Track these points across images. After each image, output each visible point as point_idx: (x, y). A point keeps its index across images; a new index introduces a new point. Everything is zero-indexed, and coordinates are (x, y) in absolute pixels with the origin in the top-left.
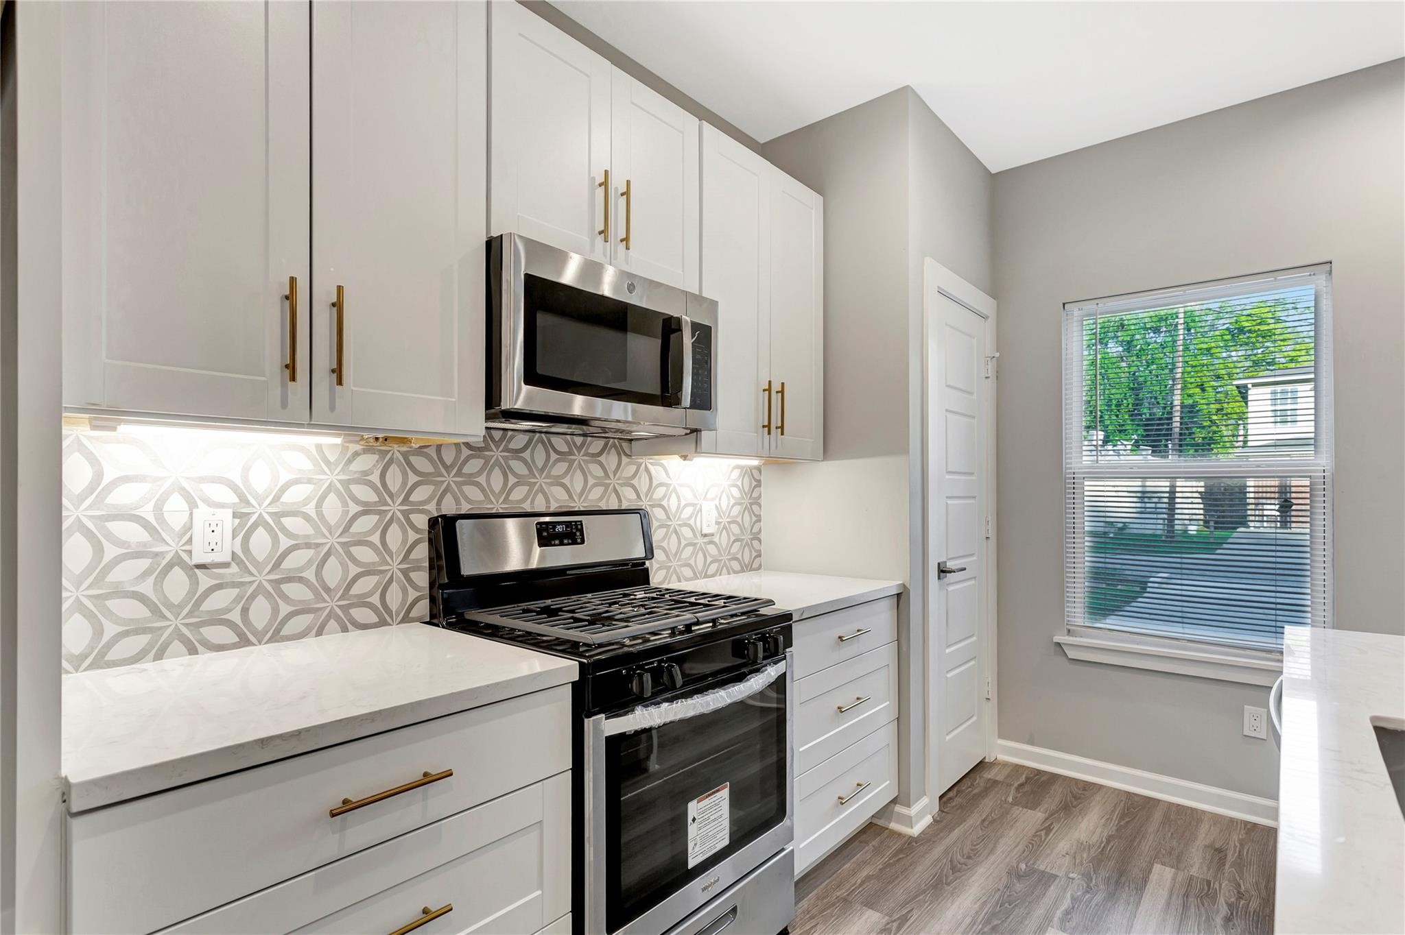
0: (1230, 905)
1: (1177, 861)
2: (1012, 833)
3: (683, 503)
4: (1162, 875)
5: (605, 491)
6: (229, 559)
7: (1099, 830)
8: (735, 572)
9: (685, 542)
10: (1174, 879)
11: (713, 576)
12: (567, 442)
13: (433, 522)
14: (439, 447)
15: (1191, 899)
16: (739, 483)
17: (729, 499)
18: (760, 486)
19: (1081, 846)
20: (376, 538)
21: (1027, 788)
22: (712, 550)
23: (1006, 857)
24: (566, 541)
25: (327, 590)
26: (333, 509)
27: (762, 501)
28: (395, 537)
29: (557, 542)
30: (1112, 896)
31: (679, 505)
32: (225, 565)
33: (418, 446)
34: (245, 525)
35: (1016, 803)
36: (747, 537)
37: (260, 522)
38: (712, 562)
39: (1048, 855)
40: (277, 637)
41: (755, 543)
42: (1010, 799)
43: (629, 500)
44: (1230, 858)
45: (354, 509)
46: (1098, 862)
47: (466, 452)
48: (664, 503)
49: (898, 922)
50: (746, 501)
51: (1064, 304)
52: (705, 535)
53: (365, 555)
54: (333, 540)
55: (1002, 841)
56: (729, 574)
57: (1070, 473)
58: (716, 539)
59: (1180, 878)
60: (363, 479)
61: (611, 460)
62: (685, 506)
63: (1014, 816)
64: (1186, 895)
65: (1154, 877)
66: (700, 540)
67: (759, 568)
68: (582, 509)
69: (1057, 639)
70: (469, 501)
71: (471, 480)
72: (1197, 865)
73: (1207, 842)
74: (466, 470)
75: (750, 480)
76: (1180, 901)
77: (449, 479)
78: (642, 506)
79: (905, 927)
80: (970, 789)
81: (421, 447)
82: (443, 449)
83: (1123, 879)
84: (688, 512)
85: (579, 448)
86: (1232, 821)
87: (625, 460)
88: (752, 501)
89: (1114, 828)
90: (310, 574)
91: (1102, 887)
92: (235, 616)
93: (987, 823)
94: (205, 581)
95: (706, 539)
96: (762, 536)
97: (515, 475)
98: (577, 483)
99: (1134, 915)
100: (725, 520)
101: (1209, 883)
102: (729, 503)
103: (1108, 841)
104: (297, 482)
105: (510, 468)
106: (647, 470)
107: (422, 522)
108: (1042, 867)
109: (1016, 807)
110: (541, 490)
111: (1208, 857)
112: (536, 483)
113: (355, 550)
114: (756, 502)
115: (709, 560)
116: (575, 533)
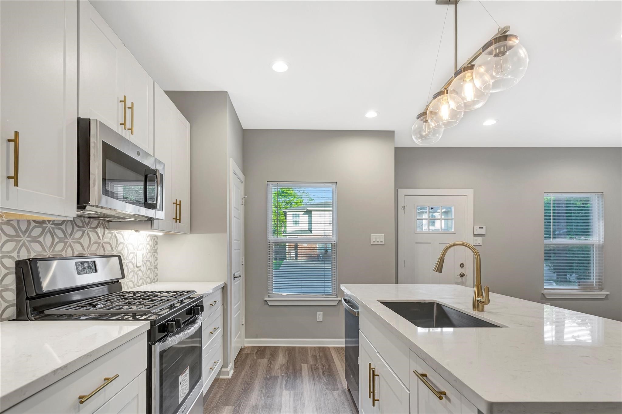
0: (322, 369)
1: (307, 362)
2: (260, 367)
3: (130, 252)
4: (304, 367)
5: (99, 246)
7: (284, 359)
8: (149, 284)
9: (131, 270)
10: (308, 367)
11: (141, 286)
12: (82, 221)
14: (18, 221)
15: (313, 371)
16: (150, 243)
17: (146, 250)
18: (157, 244)
19: (282, 366)
21: (259, 353)
22: (140, 273)
23: (262, 375)
27: (158, 251)
30: (295, 376)
31: (128, 253)
33: (6, 220)
35: (257, 358)
36: (153, 267)
38: (140, 279)
39: (274, 371)
41: (156, 270)
42: (255, 358)
43: (108, 251)
44: (318, 357)
46: (287, 368)
47: (33, 224)
48: (122, 252)
49: (238, 406)
50: (153, 251)
51: (267, 182)
52: (138, 267)
55: (259, 371)
56: (146, 284)
57: (269, 241)
58: (142, 269)
59: (309, 366)
61: (100, 231)
62: (130, 254)
63: (259, 362)
64: (312, 370)
65: (303, 368)
66: (136, 269)
67: (157, 281)
69: (266, 299)
70: (35, 251)
71: (35, 240)
72: (311, 362)
73: (311, 355)
74: (33, 234)
75: (154, 242)
76: (311, 372)
77: (24, 239)
78: (114, 253)
79: (241, 406)
80: (241, 358)
81: (8, 220)
82: (20, 222)
83: (296, 371)
84: (131, 256)
85: (87, 225)
86: (315, 347)
87: (107, 231)
88: (154, 251)
89: (288, 358)
91: (291, 375)
93: (251, 367)
95: (138, 269)
96: (158, 267)
97: (58, 237)
98: (85, 241)
99: (302, 379)
100: (145, 260)
101: (316, 365)
102: (146, 252)
103: (288, 362)
105: (55, 233)
106: (115, 236)
107: (12, 264)
108: (273, 375)
109: (258, 360)
111: (313, 358)
112: (68, 241)
114: (156, 251)
115: (139, 278)
116: (93, 267)
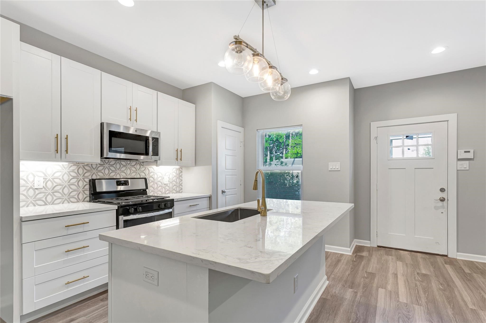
3: (158, 177)
5: (136, 174)
6: (42, 187)
8: (174, 193)
9: (159, 186)
11: (167, 194)
12: (125, 163)
13: (90, 181)
14: (92, 165)
16: (176, 172)
17: (172, 176)
18: (182, 172)
20: (76, 184)
22: (167, 188)
24: (124, 185)
25: (65, 194)
26: (66, 178)
27: (183, 176)
28: (81, 183)
29: (121, 185)
31: (157, 177)
32: (42, 189)
33: (86, 164)
34: (46, 181)
36: (178, 185)
37: (49, 180)
38: (167, 191)
40: (53, 204)
41: (181, 186)
43: (143, 176)
45: (71, 177)
47: (98, 165)
48: (153, 176)
50: (178, 176)
52: (165, 184)
53: (74, 187)
54: (66, 184)
56: (172, 193)
58: (168, 185)
60: (73, 171)
61: (138, 167)
66: (164, 185)
67: (182, 192)
68: (129, 178)
70: (99, 176)
71: (100, 171)
74: (99, 169)
75: (179, 171)
77: (95, 171)
78: (146, 177)
81: (87, 164)
82: (93, 165)
84: (160, 178)
85: (129, 164)
87: (141, 166)
88: (180, 176)
90: (61, 191)
92: (44, 199)
94: (37, 192)
95: (165, 185)
96: (183, 185)
97: (111, 170)
98: (129, 172)
100: (171, 181)
102: (172, 177)
104: (58, 172)
105: (110, 168)
106: (148, 169)
107: (87, 180)
110: (118, 173)
112: (117, 172)
113: (71, 186)
114: (181, 176)
115: (166, 190)
116: (126, 183)
